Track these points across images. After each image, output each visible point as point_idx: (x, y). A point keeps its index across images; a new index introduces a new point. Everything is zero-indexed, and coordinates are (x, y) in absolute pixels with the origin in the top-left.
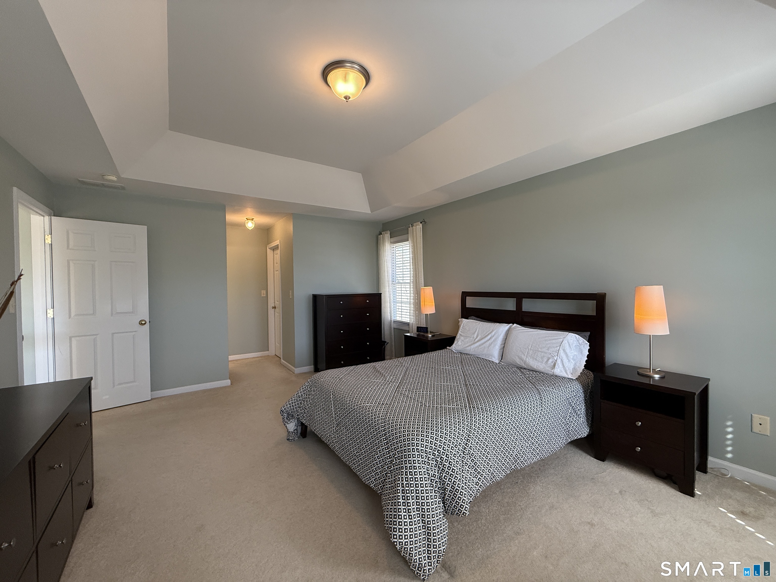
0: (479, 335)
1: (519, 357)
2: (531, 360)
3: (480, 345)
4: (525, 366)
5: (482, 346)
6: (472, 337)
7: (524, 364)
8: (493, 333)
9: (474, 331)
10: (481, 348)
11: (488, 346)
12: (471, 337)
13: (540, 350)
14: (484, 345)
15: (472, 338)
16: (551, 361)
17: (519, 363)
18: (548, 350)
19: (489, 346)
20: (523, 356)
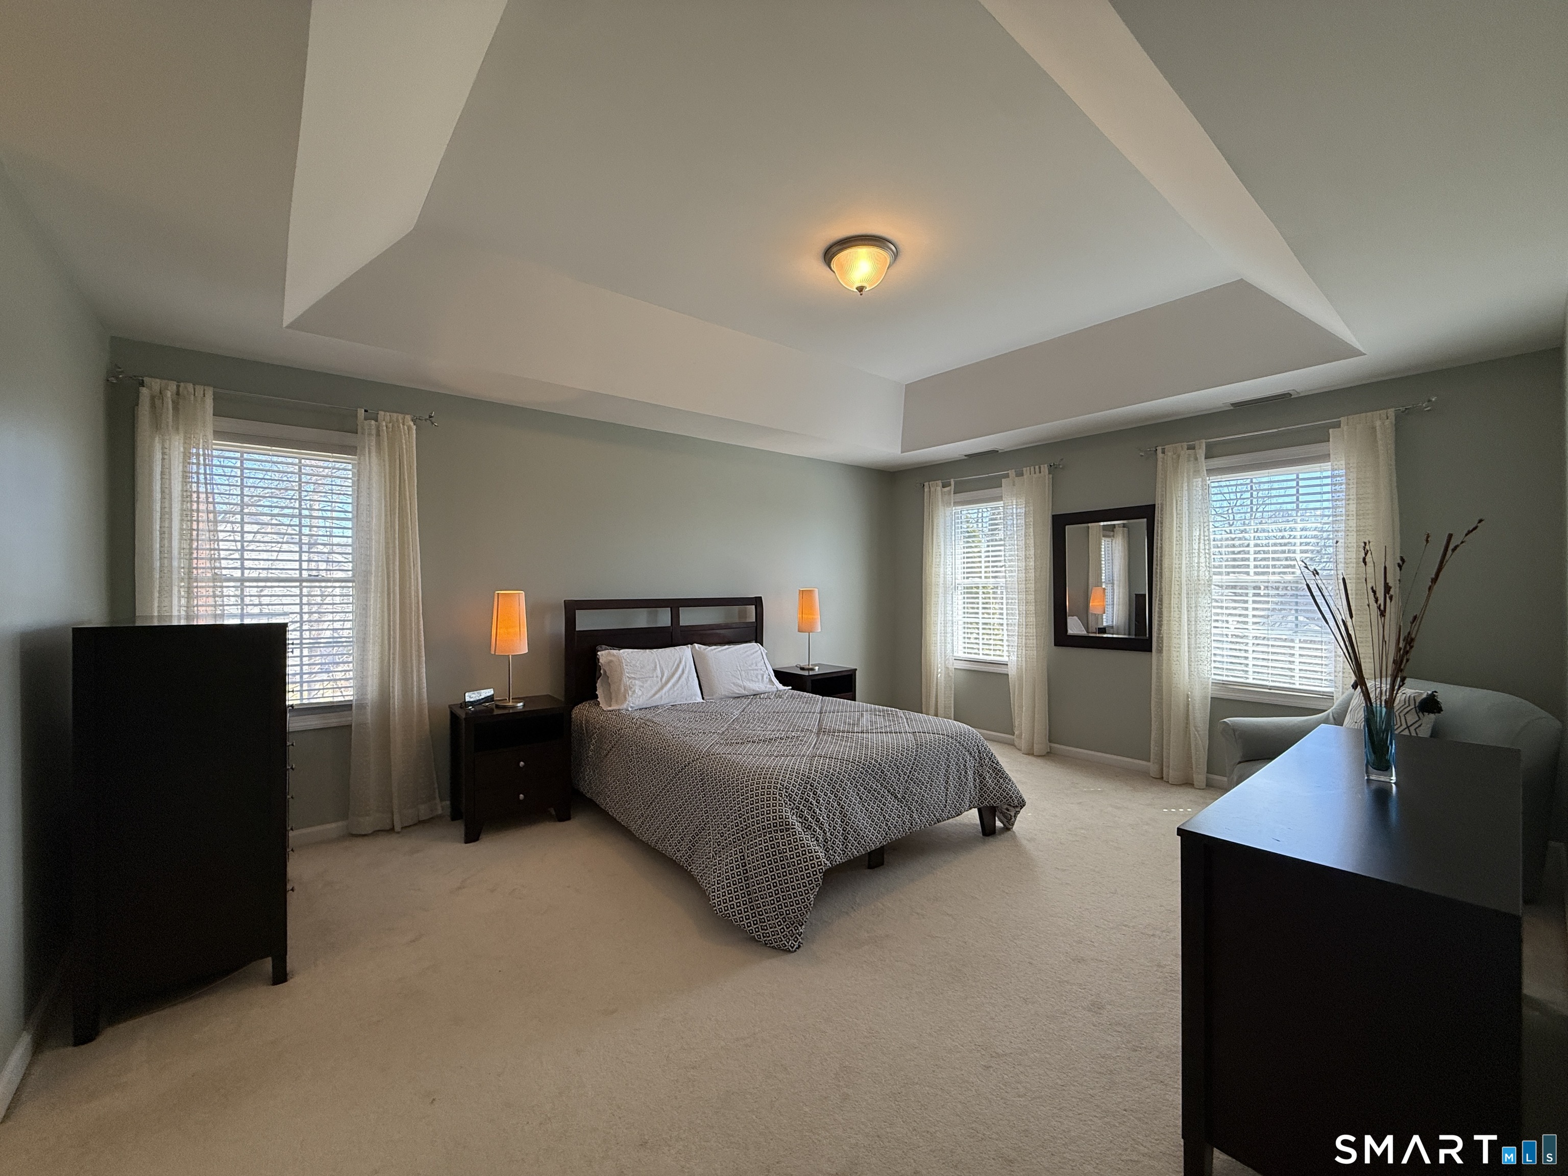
0: (664, 669)
1: (734, 683)
2: (748, 682)
3: (674, 685)
4: (746, 693)
5: (678, 685)
6: (655, 676)
7: (745, 690)
8: (683, 663)
9: (653, 666)
10: (678, 689)
11: (685, 682)
12: (653, 677)
13: (750, 668)
14: (680, 682)
15: (655, 679)
16: (765, 677)
17: (737, 692)
18: (756, 665)
19: (687, 683)
20: (738, 681)
